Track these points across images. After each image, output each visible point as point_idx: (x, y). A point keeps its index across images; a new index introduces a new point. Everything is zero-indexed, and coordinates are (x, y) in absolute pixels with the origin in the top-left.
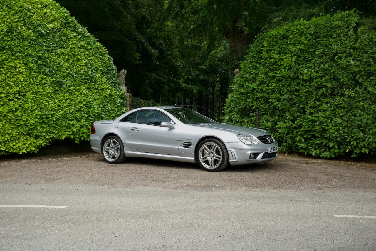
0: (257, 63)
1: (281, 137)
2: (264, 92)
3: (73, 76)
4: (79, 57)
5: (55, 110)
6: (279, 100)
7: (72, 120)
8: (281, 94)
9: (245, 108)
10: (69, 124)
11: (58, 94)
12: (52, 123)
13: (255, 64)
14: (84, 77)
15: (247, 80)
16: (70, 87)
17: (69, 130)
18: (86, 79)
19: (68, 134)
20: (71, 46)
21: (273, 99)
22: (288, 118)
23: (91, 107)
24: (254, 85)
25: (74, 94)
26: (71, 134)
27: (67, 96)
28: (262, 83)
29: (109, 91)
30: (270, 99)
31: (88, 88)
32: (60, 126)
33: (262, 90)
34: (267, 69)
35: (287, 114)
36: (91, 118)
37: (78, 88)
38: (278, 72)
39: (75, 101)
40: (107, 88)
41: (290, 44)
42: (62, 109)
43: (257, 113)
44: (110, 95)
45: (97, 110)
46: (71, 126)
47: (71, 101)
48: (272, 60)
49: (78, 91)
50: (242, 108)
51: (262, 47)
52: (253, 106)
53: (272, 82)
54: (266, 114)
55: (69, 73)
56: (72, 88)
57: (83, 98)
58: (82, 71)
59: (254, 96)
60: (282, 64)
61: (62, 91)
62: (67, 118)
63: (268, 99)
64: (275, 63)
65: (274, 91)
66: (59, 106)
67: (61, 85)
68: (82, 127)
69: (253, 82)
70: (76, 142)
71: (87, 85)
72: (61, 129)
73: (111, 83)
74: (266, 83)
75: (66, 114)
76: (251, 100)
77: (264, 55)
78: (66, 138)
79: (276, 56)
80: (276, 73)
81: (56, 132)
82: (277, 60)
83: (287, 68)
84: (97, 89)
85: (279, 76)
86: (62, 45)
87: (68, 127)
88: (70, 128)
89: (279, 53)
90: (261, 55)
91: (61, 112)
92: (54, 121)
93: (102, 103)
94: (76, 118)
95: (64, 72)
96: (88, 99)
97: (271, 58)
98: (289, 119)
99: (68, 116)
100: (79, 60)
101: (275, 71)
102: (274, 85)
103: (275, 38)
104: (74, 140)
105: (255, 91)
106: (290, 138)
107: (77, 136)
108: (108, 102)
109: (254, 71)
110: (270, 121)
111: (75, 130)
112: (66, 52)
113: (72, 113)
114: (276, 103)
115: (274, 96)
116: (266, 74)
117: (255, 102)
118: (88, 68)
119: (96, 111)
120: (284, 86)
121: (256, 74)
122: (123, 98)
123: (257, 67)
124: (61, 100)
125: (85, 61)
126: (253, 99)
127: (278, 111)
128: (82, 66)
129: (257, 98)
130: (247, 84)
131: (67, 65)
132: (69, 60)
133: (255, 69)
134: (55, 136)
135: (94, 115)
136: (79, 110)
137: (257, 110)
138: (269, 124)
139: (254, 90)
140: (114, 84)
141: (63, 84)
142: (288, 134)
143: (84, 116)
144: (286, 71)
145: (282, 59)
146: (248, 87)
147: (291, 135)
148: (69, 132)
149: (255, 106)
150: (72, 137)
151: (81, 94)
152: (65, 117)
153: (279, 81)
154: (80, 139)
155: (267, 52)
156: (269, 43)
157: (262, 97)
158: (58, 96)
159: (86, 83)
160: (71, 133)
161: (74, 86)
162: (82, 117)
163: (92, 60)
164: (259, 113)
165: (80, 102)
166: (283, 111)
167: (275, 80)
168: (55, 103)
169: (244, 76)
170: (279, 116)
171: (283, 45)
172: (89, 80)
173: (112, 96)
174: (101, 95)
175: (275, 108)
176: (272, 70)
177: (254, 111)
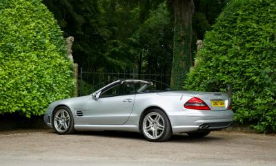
0: (229, 33)
1: (258, 114)
2: (238, 65)
3: (22, 41)
4: (27, 19)
5: (5, 78)
6: (257, 74)
7: (23, 91)
8: (260, 68)
9: (214, 83)
10: (20, 94)
11: (8, 60)
12: (3, 93)
13: (227, 34)
14: (33, 42)
15: (215, 52)
16: (20, 52)
17: (21, 102)
18: (35, 45)
19: (19, 107)
20: (17, 6)
21: (249, 73)
22: (268, 94)
23: (42, 77)
24: (224, 58)
25: (25, 61)
26: (22, 107)
27: (18, 63)
28: (236, 55)
29: (59, 59)
30: (245, 73)
31: (38, 56)
32: (10, 96)
33: (236, 63)
34: (242, 41)
35: (267, 89)
36: (42, 90)
37: (28, 54)
38: (257, 43)
39: (26, 69)
40: (56, 56)
41: (271, 12)
42: (13, 78)
43: (229, 88)
44: (60, 65)
45: (49, 80)
46: (23, 98)
47: (22, 69)
48: (250, 30)
49: (28, 57)
50: (210, 84)
51: (235, 15)
52: (224, 81)
53: (249, 55)
54: (240, 90)
55: (18, 37)
56: (22, 54)
57: (34, 67)
58: (31, 35)
59: (225, 69)
60: (262, 35)
61: (12, 57)
62: (18, 88)
63: (243, 72)
64: (253, 33)
65: (251, 64)
66: (10, 74)
67: (11, 50)
68: (33, 99)
69: (225, 54)
70: (28, 116)
71: (36, 52)
72: (12, 100)
73: (60, 51)
74: (241, 55)
75: (17, 84)
76: (221, 74)
77: (239, 24)
78: (17, 111)
79: (255, 25)
80: (253, 44)
81: (7, 103)
82: (255, 30)
83: (268, 38)
84: (46, 57)
85: (257, 48)
86: (8, 4)
87: (19, 98)
88: (21, 99)
89: (258, 22)
90: (234, 25)
91: (12, 81)
92: (5, 91)
93: (53, 72)
94: (27, 89)
95: (12, 35)
96: (39, 68)
97: (247, 28)
98: (270, 94)
99: (19, 86)
100: (26, 23)
101: (253, 43)
102: (251, 57)
103: (252, 5)
104: (25, 114)
105: (227, 65)
106: (270, 115)
107: (29, 109)
108: (58, 72)
109: (225, 42)
110: (245, 97)
111: (27, 101)
112: (13, 13)
113: (23, 83)
114: (254, 78)
115: (250, 70)
116: (242, 45)
117: (226, 77)
118: (37, 32)
119: (48, 82)
120: (264, 59)
121: (227, 46)
122: (71, 68)
123: (229, 38)
124: (12, 68)
125: (33, 24)
126: (224, 73)
127: (255, 86)
128: (31, 29)
129: (229, 72)
130: (217, 56)
131: (15, 27)
132: (16, 22)
133: (226, 40)
134: (5, 108)
135: (46, 86)
136: (31, 80)
137: (229, 86)
138: (244, 101)
139: (225, 63)
140: (63, 52)
141: (13, 49)
142: (267, 111)
143: (35, 87)
144: (268, 41)
145: (261, 29)
146: (217, 60)
147: (272, 113)
148: (20, 103)
149: (226, 81)
150: (24, 110)
151: (31, 62)
152: (16, 87)
153: (257, 53)
154: (32, 113)
155: (242, 21)
156: (245, 11)
157: (235, 71)
158: (8, 63)
159: (35, 49)
160: (23, 105)
161: (24, 52)
162: (33, 88)
163: (39, 23)
164: (231, 88)
165: (31, 71)
166: (262, 86)
167: (252, 52)
168: (5, 70)
169: (213, 48)
170: (256, 92)
171: (262, 13)
172: (38, 46)
173: (62, 65)
174: (50, 64)
175: (252, 83)
176: (248, 41)
177: (225, 87)
